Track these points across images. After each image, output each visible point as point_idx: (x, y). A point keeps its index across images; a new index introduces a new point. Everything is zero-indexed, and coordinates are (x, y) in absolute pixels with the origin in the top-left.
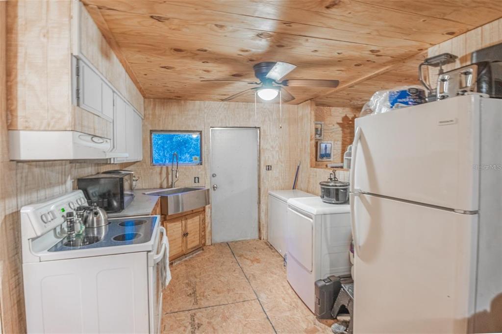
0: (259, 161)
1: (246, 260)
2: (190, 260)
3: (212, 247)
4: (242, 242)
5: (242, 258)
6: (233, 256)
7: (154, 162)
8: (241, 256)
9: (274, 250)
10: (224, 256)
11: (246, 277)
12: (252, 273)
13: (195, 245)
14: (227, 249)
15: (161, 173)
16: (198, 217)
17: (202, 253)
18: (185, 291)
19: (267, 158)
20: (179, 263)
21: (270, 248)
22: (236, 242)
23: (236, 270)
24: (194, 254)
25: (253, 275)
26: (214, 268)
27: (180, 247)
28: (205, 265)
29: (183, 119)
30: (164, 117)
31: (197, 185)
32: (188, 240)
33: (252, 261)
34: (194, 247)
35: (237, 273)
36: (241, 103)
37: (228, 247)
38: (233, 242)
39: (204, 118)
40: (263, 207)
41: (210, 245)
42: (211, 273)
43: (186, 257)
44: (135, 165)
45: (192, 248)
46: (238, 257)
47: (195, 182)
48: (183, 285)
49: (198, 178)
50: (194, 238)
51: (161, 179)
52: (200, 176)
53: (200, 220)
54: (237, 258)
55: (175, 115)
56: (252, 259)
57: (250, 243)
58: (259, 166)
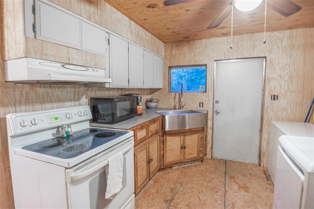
0: (264, 90)
1: (235, 184)
2: (187, 168)
3: (211, 162)
4: (240, 163)
5: (232, 180)
6: (224, 175)
7: (172, 90)
8: (232, 177)
9: (270, 182)
10: (216, 172)
11: (225, 203)
12: (234, 201)
13: (192, 157)
14: (223, 167)
15: (175, 98)
16: (197, 135)
17: (199, 164)
18: (166, 195)
19: (273, 88)
20: (178, 168)
21: (267, 178)
22: (234, 162)
23: (220, 191)
24: (193, 164)
25: (233, 203)
26: (201, 182)
27: (178, 156)
28: (195, 177)
29: (192, 56)
30: (178, 56)
31: (201, 108)
32: (186, 152)
33: (240, 187)
34: (191, 159)
35: (218, 195)
36: (246, 35)
37: (225, 164)
38: (231, 161)
39: (209, 53)
40: (265, 135)
41: (210, 159)
42: (196, 186)
43: (185, 164)
44: (159, 91)
45: (189, 159)
46: (229, 178)
47: (200, 106)
48: (168, 189)
49: (203, 103)
50: (192, 151)
51: (175, 102)
52: (204, 102)
53: (198, 138)
54: (226, 178)
55: (186, 53)
56: (241, 184)
57: (248, 167)
58: (264, 95)
